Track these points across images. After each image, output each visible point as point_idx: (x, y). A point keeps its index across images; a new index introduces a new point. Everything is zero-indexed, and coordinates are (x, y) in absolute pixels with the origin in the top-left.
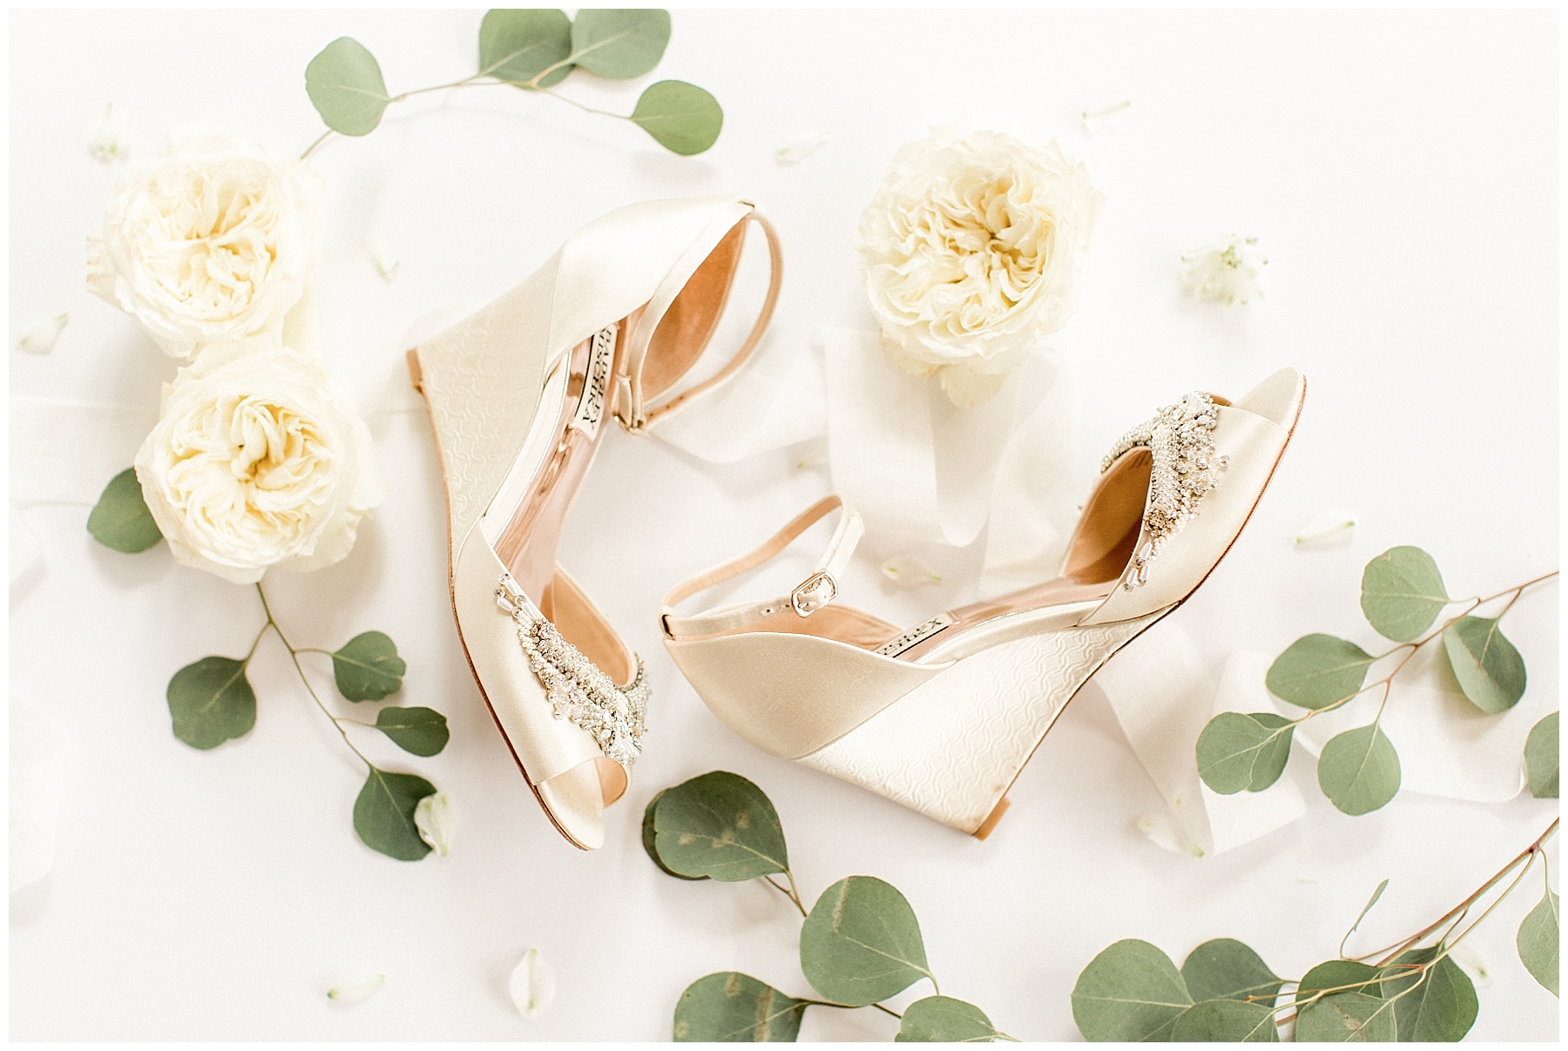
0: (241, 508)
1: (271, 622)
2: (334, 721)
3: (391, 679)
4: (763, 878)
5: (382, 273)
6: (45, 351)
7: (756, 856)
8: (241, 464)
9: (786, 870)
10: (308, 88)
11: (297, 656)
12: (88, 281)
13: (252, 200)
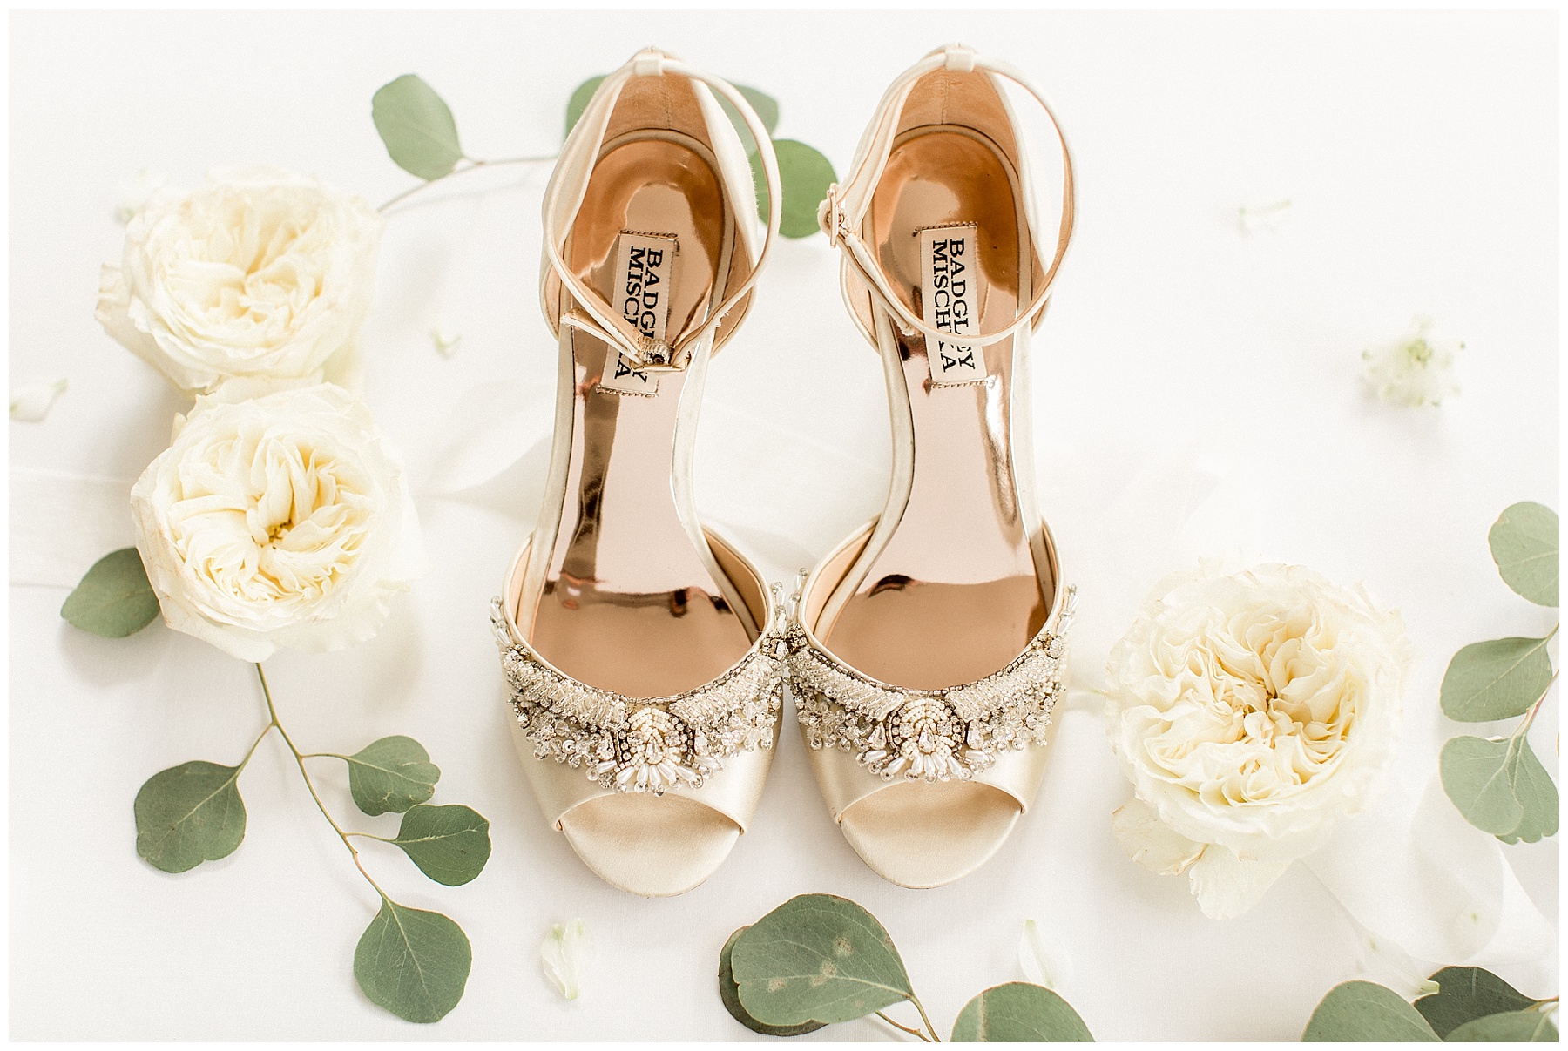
0: (252, 569)
1: (275, 722)
2: (343, 837)
3: (420, 786)
4: (874, 1016)
5: (440, 347)
6: (37, 419)
7: (869, 986)
8: (258, 521)
9: (909, 995)
10: (374, 115)
11: (304, 761)
12: (97, 308)
13: (299, 231)
